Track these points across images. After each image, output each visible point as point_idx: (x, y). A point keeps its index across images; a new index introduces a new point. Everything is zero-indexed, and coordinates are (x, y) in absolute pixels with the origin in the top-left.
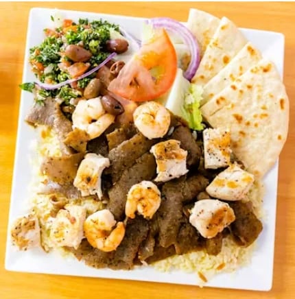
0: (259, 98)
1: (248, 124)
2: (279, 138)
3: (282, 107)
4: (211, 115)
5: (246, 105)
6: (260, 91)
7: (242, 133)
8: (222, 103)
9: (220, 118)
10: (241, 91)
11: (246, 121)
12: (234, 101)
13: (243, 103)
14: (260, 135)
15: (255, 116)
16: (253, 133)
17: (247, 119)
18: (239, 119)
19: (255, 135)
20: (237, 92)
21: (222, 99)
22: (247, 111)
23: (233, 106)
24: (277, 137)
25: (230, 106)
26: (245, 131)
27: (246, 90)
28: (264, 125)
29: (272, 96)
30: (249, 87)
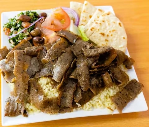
0: (109, 24)
1: (108, 36)
2: (124, 38)
3: (121, 26)
4: (90, 36)
5: (104, 29)
6: (108, 22)
9: (94, 36)
10: (100, 24)
11: (107, 35)
12: (99, 28)
13: (103, 28)
14: (115, 39)
15: (110, 32)
16: (111, 39)
17: (106, 34)
18: (103, 34)
19: (112, 40)
20: (99, 24)
21: (93, 28)
22: (105, 31)
23: (98, 30)
24: (123, 38)
26: (107, 39)
27: (102, 23)
28: (115, 34)
29: (114, 23)
30: (103, 21)
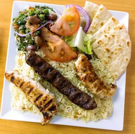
7: (109, 57)
8: (100, 43)
25: (104, 45)
